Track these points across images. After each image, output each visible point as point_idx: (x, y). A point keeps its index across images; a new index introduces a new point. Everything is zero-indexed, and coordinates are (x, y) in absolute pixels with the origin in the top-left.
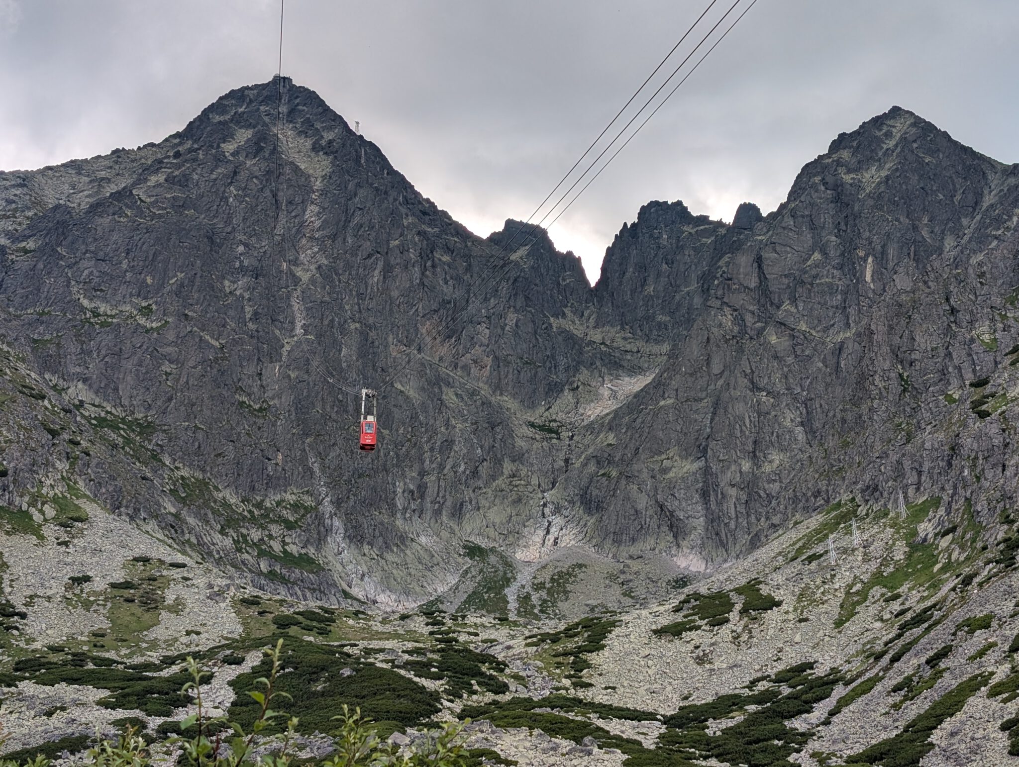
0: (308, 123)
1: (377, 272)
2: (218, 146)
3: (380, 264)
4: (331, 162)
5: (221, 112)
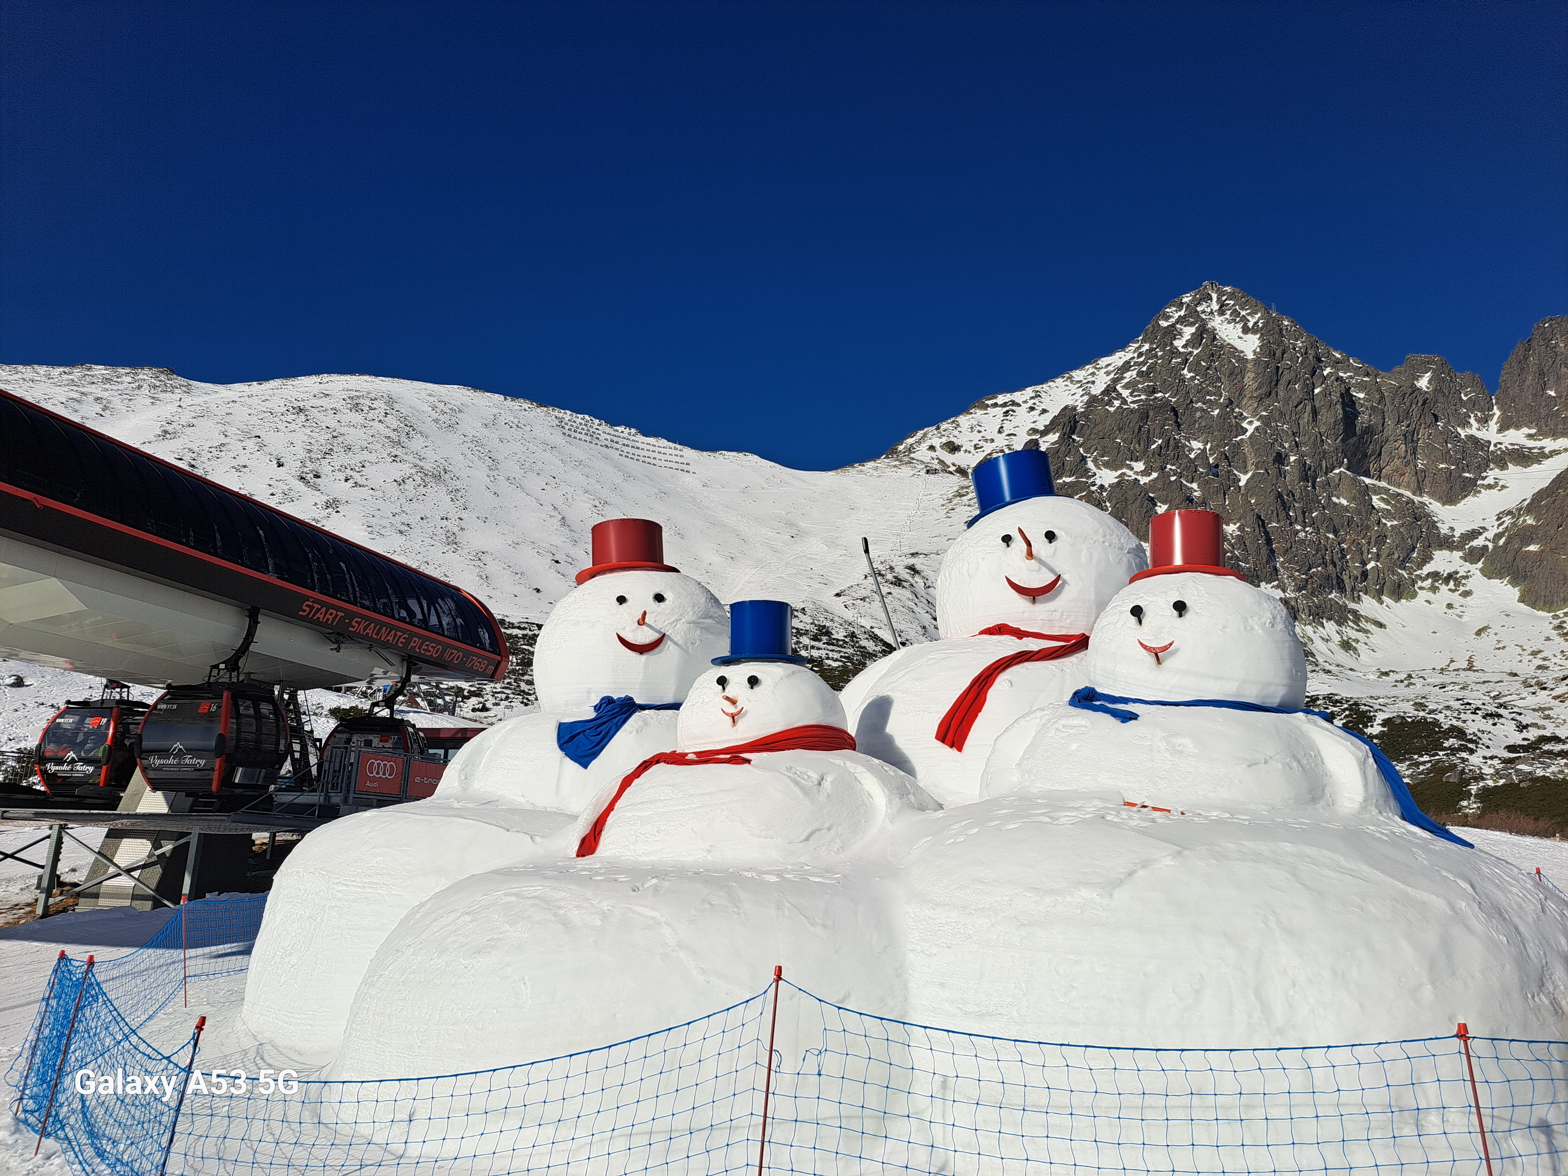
0: (1236, 313)
1: (1306, 415)
2: (1172, 344)
3: (1309, 408)
4: (1259, 339)
5: (1167, 318)
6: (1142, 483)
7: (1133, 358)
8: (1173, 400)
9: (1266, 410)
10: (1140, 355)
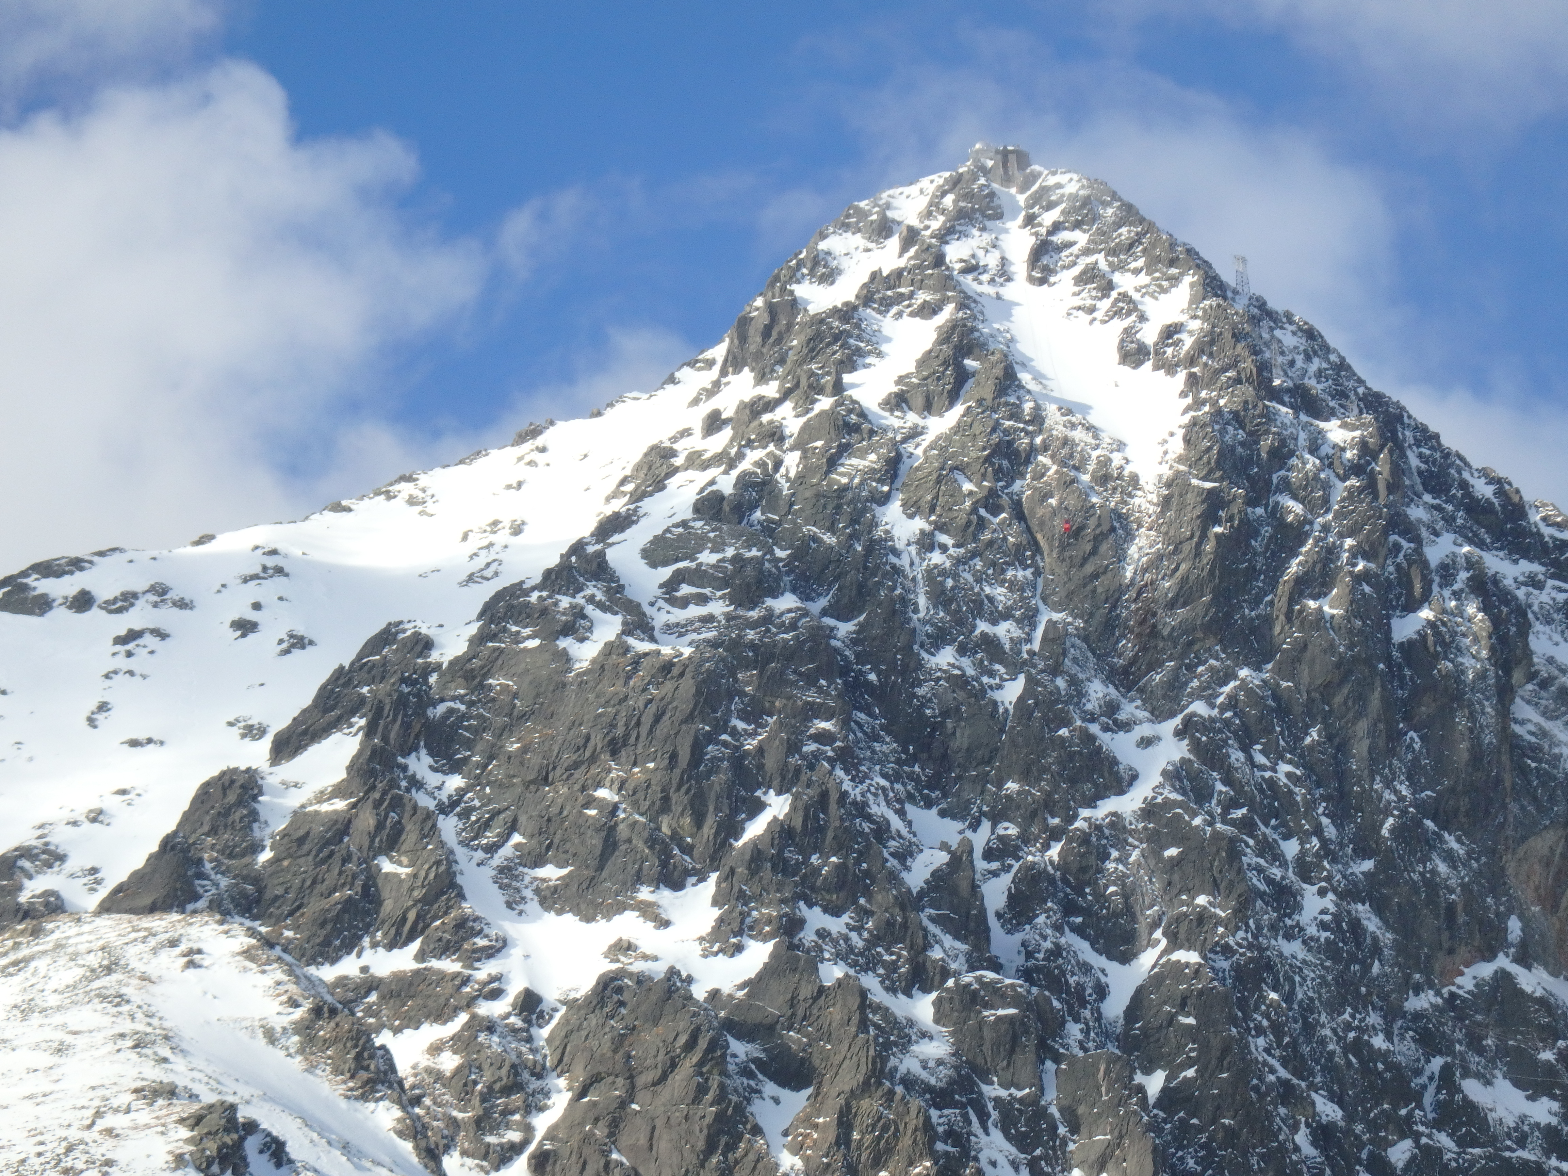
0: (1096, 282)
4: (1183, 394)
5: (829, 277)
6: (699, 992)
7: (686, 433)
8: (845, 628)
9: (1207, 694)
10: (714, 423)
